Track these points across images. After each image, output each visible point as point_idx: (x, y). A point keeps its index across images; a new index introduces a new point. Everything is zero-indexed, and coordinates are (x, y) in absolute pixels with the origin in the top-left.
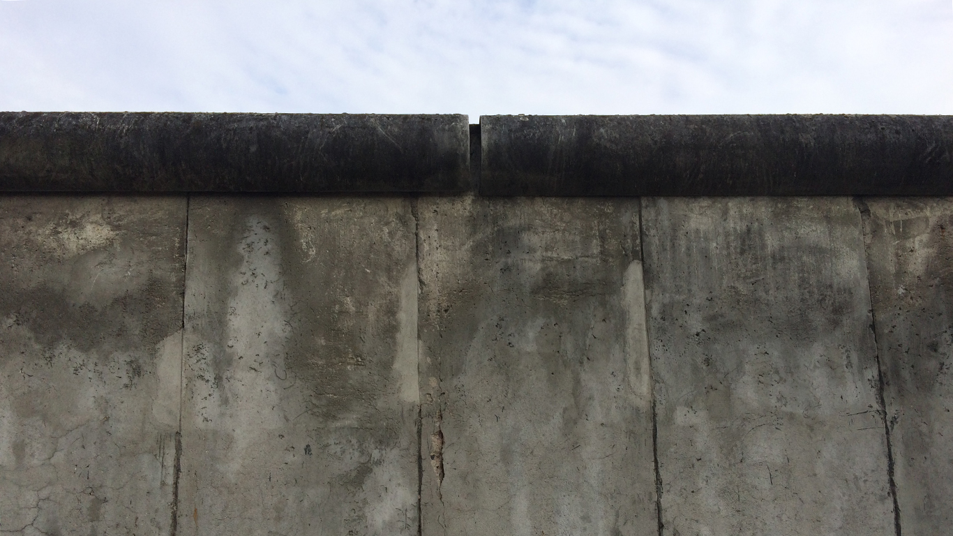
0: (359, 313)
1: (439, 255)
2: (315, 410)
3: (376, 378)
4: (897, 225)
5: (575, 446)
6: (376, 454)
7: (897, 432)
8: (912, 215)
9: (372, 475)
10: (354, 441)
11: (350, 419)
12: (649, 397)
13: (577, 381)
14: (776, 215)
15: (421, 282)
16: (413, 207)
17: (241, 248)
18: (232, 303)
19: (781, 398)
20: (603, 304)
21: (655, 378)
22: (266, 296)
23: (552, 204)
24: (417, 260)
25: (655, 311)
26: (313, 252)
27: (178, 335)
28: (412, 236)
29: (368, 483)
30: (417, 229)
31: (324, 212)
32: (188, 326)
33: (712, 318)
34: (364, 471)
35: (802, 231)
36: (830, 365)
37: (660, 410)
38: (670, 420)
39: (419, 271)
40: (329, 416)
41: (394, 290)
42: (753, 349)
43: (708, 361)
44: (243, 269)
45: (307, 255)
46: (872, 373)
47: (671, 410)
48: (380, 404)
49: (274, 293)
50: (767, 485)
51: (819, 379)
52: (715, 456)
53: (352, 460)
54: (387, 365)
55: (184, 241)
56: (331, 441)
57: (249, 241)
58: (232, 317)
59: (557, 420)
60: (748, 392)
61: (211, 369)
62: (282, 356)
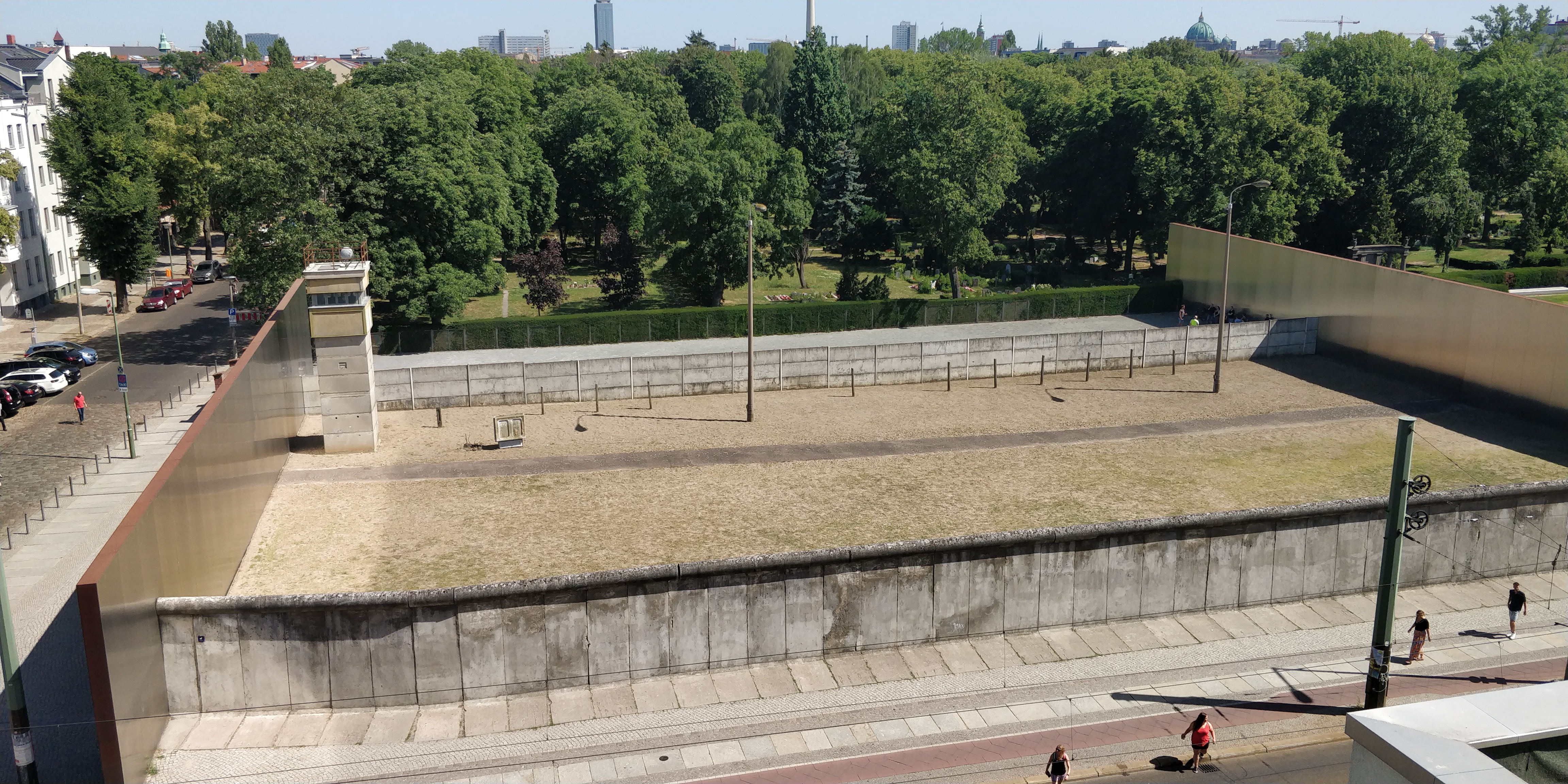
1: (672, 591)
2: (651, 619)
3: (661, 612)
4: (752, 577)
5: (696, 619)
6: (662, 625)
8: (755, 575)
10: (658, 623)
11: (657, 620)
12: (708, 611)
13: (697, 609)
14: (732, 577)
15: (669, 595)
16: (667, 582)
18: (636, 602)
19: (731, 607)
20: (701, 596)
21: (709, 608)
23: (692, 579)
24: (668, 592)
25: (710, 597)
29: (660, 630)
30: (668, 586)
33: (719, 597)
34: (660, 627)
35: (736, 580)
36: (738, 602)
40: (654, 620)
42: (726, 601)
43: (719, 604)
46: (746, 603)
47: (711, 612)
48: (662, 617)
49: (643, 600)
50: (727, 623)
51: (736, 605)
52: (719, 619)
53: (657, 626)
54: (663, 610)
56: (654, 624)
58: (636, 605)
59: (693, 615)
60: (724, 608)
62: (645, 610)
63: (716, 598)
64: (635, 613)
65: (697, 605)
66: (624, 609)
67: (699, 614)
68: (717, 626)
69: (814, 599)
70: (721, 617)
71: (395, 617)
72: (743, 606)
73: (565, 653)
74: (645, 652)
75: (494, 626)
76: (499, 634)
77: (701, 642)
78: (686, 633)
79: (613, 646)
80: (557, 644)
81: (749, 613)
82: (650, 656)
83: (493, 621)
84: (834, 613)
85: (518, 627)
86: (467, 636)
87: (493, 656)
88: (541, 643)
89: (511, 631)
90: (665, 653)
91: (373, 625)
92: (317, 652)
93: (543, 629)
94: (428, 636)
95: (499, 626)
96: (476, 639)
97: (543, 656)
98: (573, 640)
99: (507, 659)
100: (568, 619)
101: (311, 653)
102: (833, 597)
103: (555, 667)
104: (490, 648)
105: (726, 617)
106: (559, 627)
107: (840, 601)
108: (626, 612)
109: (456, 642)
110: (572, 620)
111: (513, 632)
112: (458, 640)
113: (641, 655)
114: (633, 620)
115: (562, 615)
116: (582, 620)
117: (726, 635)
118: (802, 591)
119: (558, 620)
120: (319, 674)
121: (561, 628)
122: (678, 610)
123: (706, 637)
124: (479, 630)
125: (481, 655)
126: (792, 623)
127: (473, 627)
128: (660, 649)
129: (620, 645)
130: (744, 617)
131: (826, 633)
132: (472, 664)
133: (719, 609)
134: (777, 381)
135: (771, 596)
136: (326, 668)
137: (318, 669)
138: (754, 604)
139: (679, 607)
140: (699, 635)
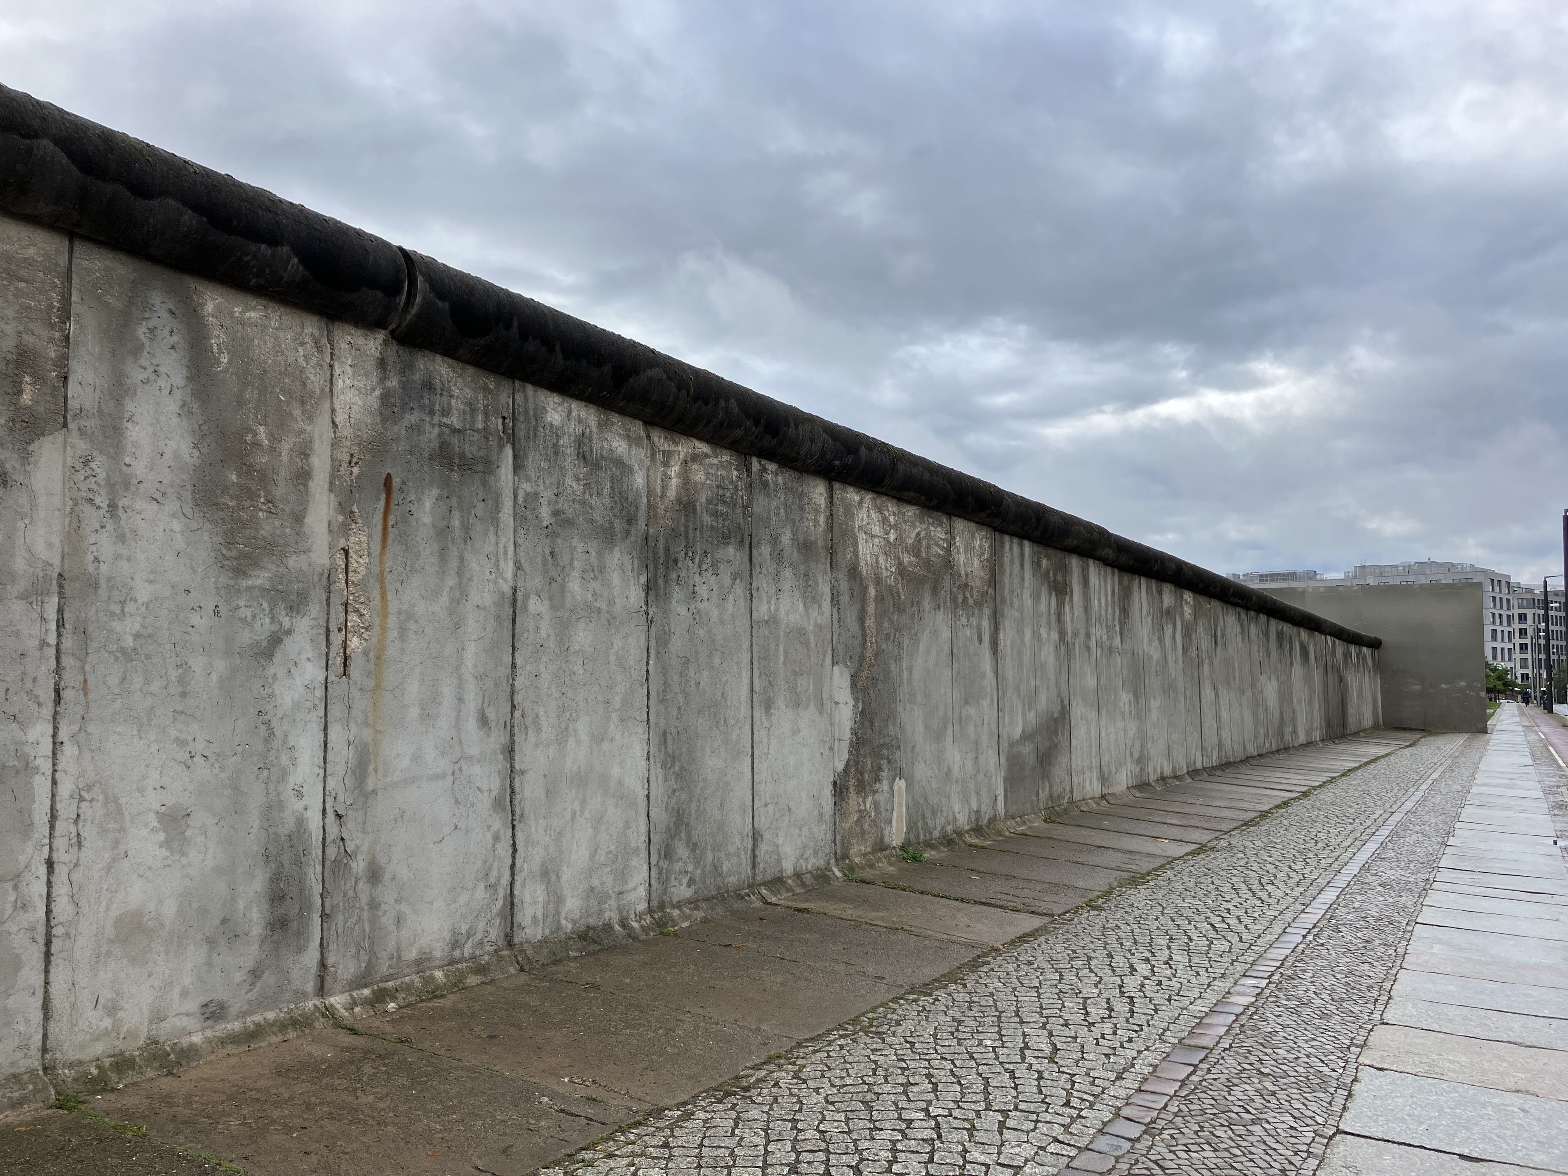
0: (272, 449)
1: (351, 396)
2: (226, 562)
3: (288, 531)
4: (664, 451)
5: (457, 627)
6: (286, 622)
7: (653, 631)
8: (672, 448)
9: (282, 646)
10: (265, 605)
11: (260, 578)
12: (511, 583)
13: (462, 560)
14: (600, 425)
15: (333, 422)
16: (329, 332)
17: (141, 331)
18: (130, 406)
19: (594, 594)
20: (484, 483)
21: (518, 566)
22: (171, 406)
23: (450, 366)
24: (332, 396)
25: (520, 499)
26: (225, 359)
27: (59, 436)
28: (326, 367)
29: (278, 657)
30: (332, 359)
31: (238, 310)
32: (72, 425)
33: (556, 513)
34: (276, 640)
35: (615, 444)
36: (622, 567)
37: (519, 597)
38: (525, 607)
39: (333, 411)
40: (239, 572)
41: (309, 428)
42: (580, 547)
43: (552, 553)
44: (144, 362)
45: (218, 363)
46: (643, 579)
47: (527, 597)
48: (292, 562)
49: (180, 403)
50: (581, 671)
51: (615, 578)
52: (552, 643)
53: (264, 627)
54: (299, 518)
55: (66, 302)
56: (242, 603)
57: (151, 324)
58: (129, 425)
59: (444, 599)
60: (575, 586)
61: (103, 492)
62: (189, 488)
63: (545, 518)
65: (467, 531)
66: (27, 428)
67: (473, 594)
68: (542, 682)
69: (815, 612)
70: (563, 629)
72: (635, 593)
74: (171, 824)
77: (481, 770)
82: (206, 851)
84: (853, 686)
90: (299, 833)
102: (852, 617)
105: (580, 640)
108: (46, 452)
113: (140, 843)
114: (96, 546)
123: (498, 739)
126: (766, 706)
128: (271, 808)
131: (840, 766)
138: (668, 591)
140: (471, 725)
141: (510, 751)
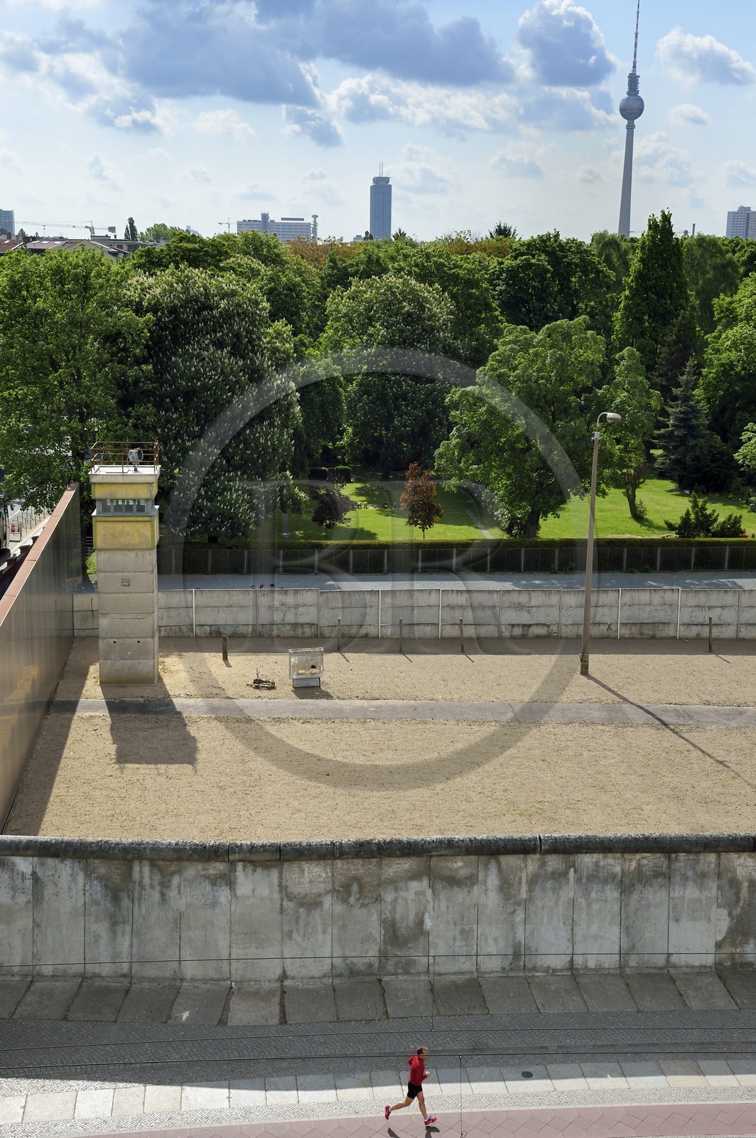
0: (514, 880)
1: (531, 866)
2: (505, 899)
3: (517, 893)
4: (629, 859)
5: (557, 906)
6: (517, 908)
7: (623, 902)
8: (633, 857)
9: (516, 912)
10: (512, 905)
11: (512, 901)
12: (573, 896)
13: (558, 893)
14: (604, 858)
15: (527, 873)
16: (526, 857)
17: (490, 866)
18: (488, 878)
19: (600, 896)
20: (565, 877)
21: (575, 892)
22: (495, 876)
23: (555, 856)
25: (576, 878)
26: (504, 867)
27: (477, 885)
28: (525, 863)
31: (507, 858)
32: (479, 883)
33: (588, 880)
35: (609, 861)
36: (611, 889)
37: (575, 899)
39: (527, 870)
40: (507, 901)
41: (521, 874)
42: (595, 886)
43: (586, 889)
44: (490, 871)
46: (620, 891)
48: (518, 898)
50: (595, 913)
51: (608, 892)
52: (585, 907)
53: (512, 909)
54: (519, 890)
55: (478, 865)
56: (508, 905)
57: (492, 864)
58: (488, 881)
59: (554, 901)
60: (593, 895)
62: (498, 888)
63: (584, 881)
64: (486, 891)
65: (560, 887)
66: (473, 884)
67: (562, 899)
68: (583, 916)
69: (707, 893)
70: (589, 905)
71: (211, 871)
72: (616, 895)
73: (403, 931)
74: (496, 940)
75: (322, 891)
76: (327, 901)
77: (564, 933)
78: (545, 921)
79: (458, 928)
80: (394, 919)
81: (624, 905)
82: (502, 944)
83: (322, 886)
84: (730, 914)
85: (349, 894)
86: (290, 899)
87: (320, 929)
88: (375, 917)
89: (342, 899)
90: (520, 943)
91: (186, 880)
92: (120, 908)
93: (378, 899)
94: (248, 897)
95: (329, 892)
96: (301, 905)
97: (376, 931)
98: (412, 916)
99: (335, 932)
100: (407, 889)
101: (113, 909)
102: (730, 894)
103: (390, 948)
104: (316, 917)
105: (595, 906)
106: (396, 899)
107: (738, 900)
108: (476, 887)
109: (278, 906)
110: (412, 892)
111: (345, 900)
112: (282, 905)
113: (491, 942)
114: (483, 899)
115: (400, 885)
116: (423, 893)
117: (594, 929)
118: (690, 883)
119: (396, 889)
120: (119, 934)
121: (400, 901)
122: (538, 892)
123: (570, 928)
124: (306, 895)
125: (306, 925)
126: (677, 920)
127: (299, 890)
128: (514, 938)
129: (467, 928)
130: (616, 908)
131: (720, 938)
132: (295, 936)
133: (587, 893)
134: (613, 628)
135: (651, 885)
136: (128, 928)
137: (119, 929)
138: (630, 893)
139: (538, 887)
140: (561, 925)
141: (572, 930)
